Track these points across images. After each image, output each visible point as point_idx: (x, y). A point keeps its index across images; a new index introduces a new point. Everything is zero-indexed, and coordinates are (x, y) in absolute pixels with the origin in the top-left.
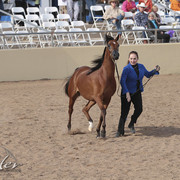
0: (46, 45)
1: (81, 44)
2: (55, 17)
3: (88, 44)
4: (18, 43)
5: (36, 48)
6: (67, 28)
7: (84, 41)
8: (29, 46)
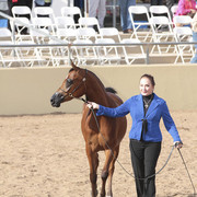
0: (62, 63)
1: (113, 62)
2: (76, 22)
3: (124, 63)
4: (19, 60)
5: (47, 66)
6: (93, 39)
7: (117, 57)
8: (36, 63)
